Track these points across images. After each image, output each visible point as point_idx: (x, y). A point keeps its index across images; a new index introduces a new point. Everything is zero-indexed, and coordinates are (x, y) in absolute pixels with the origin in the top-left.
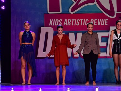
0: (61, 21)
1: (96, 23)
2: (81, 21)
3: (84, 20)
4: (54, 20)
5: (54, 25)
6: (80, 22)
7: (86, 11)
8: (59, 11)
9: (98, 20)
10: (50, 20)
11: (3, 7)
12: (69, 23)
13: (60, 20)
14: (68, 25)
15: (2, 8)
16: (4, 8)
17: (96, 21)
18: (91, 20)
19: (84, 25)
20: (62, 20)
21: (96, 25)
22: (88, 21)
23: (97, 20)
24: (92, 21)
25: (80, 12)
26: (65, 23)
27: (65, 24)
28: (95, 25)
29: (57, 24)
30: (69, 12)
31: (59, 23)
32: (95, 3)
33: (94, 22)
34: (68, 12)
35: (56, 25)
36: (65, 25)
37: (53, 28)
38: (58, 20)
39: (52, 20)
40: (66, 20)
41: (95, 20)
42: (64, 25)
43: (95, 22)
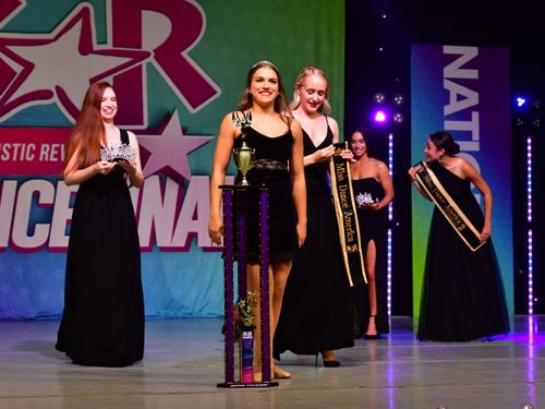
1: (55, 156)
2: (13, 148)
3: (24, 145)
6: (11, 151)
7: (30, 121)
9: (63, 146)
17: (56, 149)
18: (43, 146)
19: (22, 158)
21: (56, 160)
22: (34, 148)
23: (58, 145)
24: (45, 149)
25: (12, 124)
28: (52, 159)
32: (55, 99)
33: (49, 153)
41: (54, 146)
43: (53, 152)
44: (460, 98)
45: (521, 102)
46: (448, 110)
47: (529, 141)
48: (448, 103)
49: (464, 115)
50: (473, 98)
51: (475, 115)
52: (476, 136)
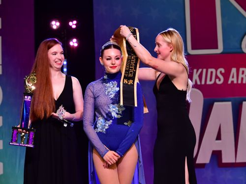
0: (221, 72)
4: (205, 70)
5: (203, 83)
8: (216, 47)
10: (195, 71)
11: (75, 40)
12: (242, 79)
13: (219, 70)
14: (240, 82)
15: (71, 44)
16: (76, 45)
20: (223, 71)
26: (233, 77)
27: (233, 80)
29: (211, 80)
30: (241, 48)
31: (217, 77)
34: (239, 50)
35: (208, 82)
36: (232, 82)
37: (201, 90)
38: (214, 70)
39: (200, 70)
40: (234, 70)
42: (229, 82)
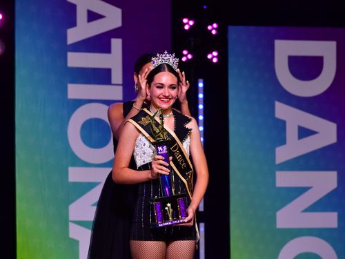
44: (93, 16)
45: (188, 24)
46: (74, 36)
47: (201, 85)
48: (73, 24)
49: (99, 44)
50: (113, 18)
51: (117, 44)
52: (117, 76)
